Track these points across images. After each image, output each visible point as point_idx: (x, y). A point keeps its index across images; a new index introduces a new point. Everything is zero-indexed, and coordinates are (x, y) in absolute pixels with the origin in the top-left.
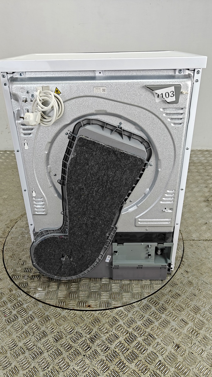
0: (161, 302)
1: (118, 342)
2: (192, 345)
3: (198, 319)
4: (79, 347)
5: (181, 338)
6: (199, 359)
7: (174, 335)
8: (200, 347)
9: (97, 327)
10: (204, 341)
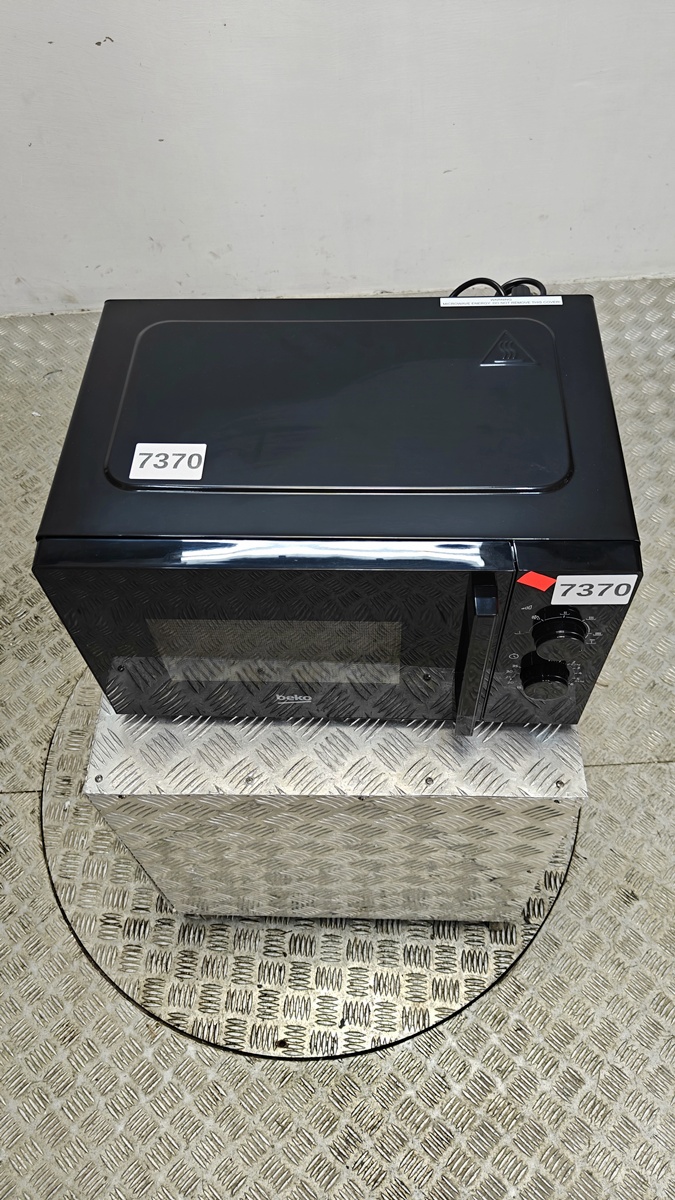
0: (514, 1017)
1: (406, 1152)
2: (591, 1148)
3: (608, 1067)
4: (308, 1174)
5: (564, 1130)
6: (606, 1190)
7: (547, 1121)
8: (610, 1153)
9: (349, 1109)
10: (620, 1136)
